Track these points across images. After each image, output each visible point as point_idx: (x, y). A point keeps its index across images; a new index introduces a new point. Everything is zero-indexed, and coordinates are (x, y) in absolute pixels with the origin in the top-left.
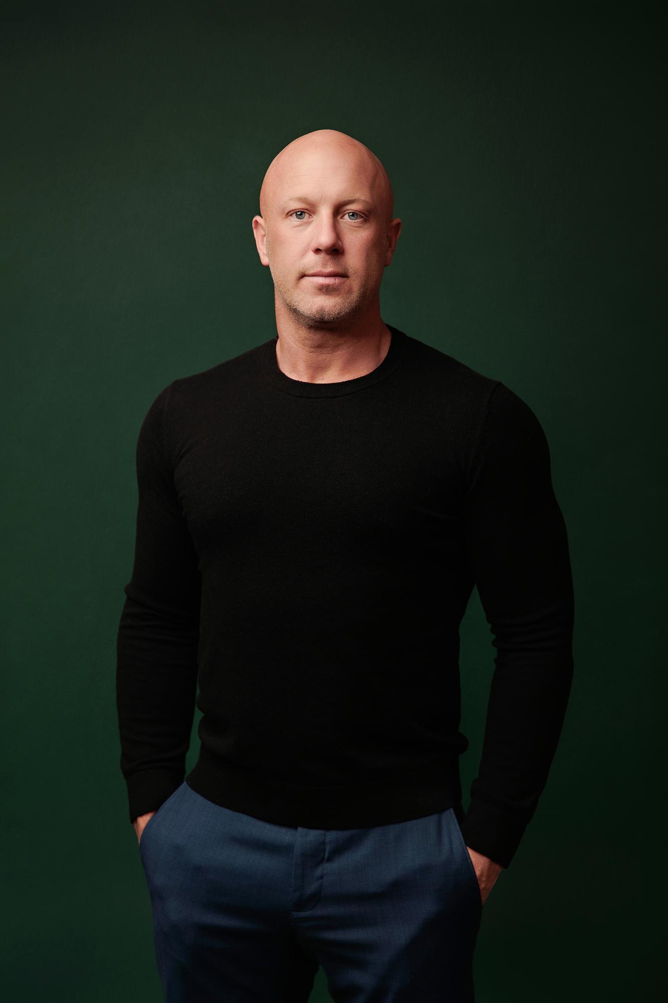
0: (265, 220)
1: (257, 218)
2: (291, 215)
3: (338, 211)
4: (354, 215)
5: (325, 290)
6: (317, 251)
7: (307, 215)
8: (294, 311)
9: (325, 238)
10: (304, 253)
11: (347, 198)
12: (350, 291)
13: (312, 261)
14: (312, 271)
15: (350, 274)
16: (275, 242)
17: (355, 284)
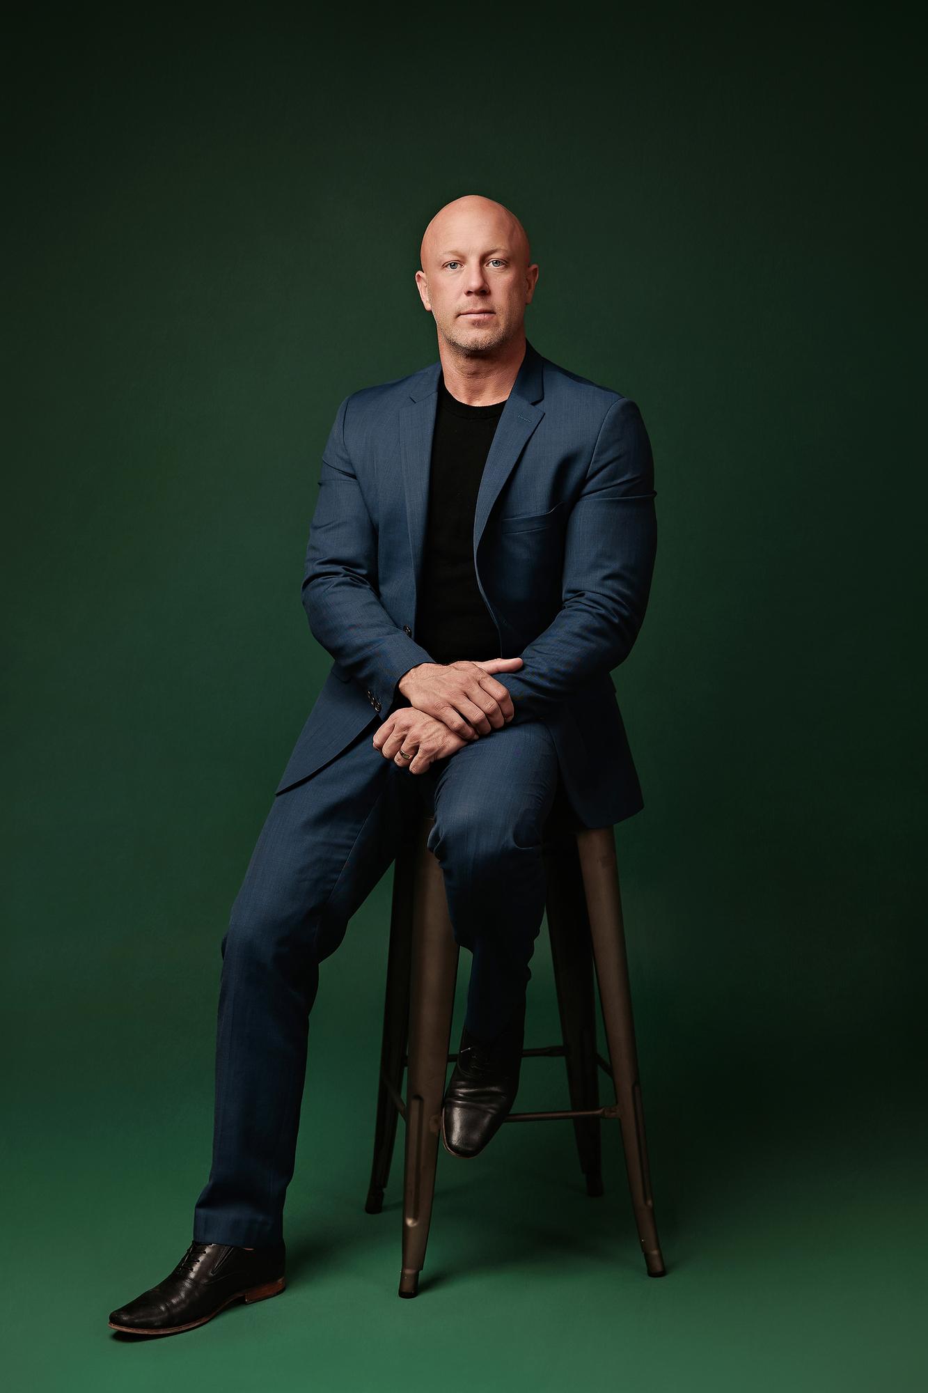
0: (427, 274)
1: (420, 273)
2: (446, 266)
3: (484, 260)
4: (497, 262)
5: (477, 324)
6: (469, 293)
7: (459, 266)
8: (453, 345)
9: (475, 283)
10: (459, 296)
11: (490, 248)
12: (497, 325)
13: (465, 302)
14: (466, 310)
15: (496, 311)
16: (434, 290)
17: (502, 320)
